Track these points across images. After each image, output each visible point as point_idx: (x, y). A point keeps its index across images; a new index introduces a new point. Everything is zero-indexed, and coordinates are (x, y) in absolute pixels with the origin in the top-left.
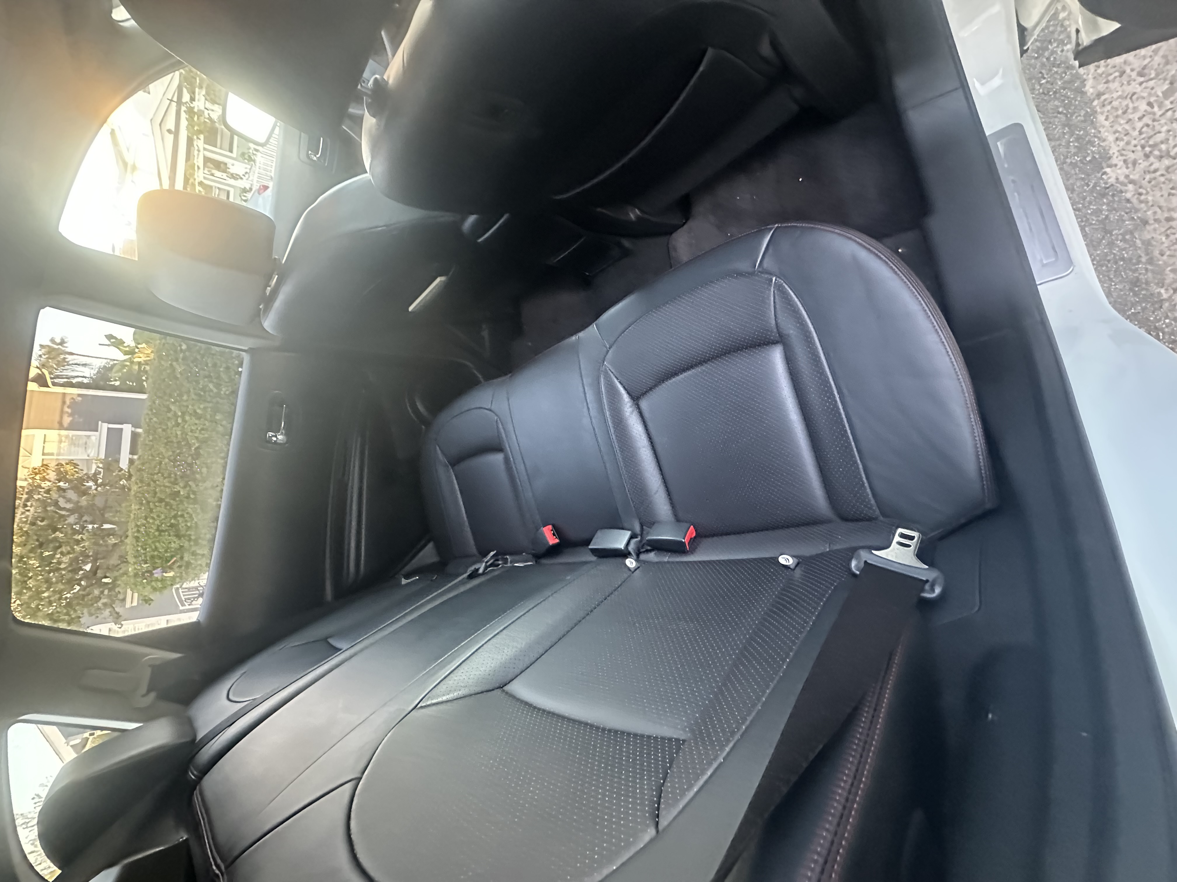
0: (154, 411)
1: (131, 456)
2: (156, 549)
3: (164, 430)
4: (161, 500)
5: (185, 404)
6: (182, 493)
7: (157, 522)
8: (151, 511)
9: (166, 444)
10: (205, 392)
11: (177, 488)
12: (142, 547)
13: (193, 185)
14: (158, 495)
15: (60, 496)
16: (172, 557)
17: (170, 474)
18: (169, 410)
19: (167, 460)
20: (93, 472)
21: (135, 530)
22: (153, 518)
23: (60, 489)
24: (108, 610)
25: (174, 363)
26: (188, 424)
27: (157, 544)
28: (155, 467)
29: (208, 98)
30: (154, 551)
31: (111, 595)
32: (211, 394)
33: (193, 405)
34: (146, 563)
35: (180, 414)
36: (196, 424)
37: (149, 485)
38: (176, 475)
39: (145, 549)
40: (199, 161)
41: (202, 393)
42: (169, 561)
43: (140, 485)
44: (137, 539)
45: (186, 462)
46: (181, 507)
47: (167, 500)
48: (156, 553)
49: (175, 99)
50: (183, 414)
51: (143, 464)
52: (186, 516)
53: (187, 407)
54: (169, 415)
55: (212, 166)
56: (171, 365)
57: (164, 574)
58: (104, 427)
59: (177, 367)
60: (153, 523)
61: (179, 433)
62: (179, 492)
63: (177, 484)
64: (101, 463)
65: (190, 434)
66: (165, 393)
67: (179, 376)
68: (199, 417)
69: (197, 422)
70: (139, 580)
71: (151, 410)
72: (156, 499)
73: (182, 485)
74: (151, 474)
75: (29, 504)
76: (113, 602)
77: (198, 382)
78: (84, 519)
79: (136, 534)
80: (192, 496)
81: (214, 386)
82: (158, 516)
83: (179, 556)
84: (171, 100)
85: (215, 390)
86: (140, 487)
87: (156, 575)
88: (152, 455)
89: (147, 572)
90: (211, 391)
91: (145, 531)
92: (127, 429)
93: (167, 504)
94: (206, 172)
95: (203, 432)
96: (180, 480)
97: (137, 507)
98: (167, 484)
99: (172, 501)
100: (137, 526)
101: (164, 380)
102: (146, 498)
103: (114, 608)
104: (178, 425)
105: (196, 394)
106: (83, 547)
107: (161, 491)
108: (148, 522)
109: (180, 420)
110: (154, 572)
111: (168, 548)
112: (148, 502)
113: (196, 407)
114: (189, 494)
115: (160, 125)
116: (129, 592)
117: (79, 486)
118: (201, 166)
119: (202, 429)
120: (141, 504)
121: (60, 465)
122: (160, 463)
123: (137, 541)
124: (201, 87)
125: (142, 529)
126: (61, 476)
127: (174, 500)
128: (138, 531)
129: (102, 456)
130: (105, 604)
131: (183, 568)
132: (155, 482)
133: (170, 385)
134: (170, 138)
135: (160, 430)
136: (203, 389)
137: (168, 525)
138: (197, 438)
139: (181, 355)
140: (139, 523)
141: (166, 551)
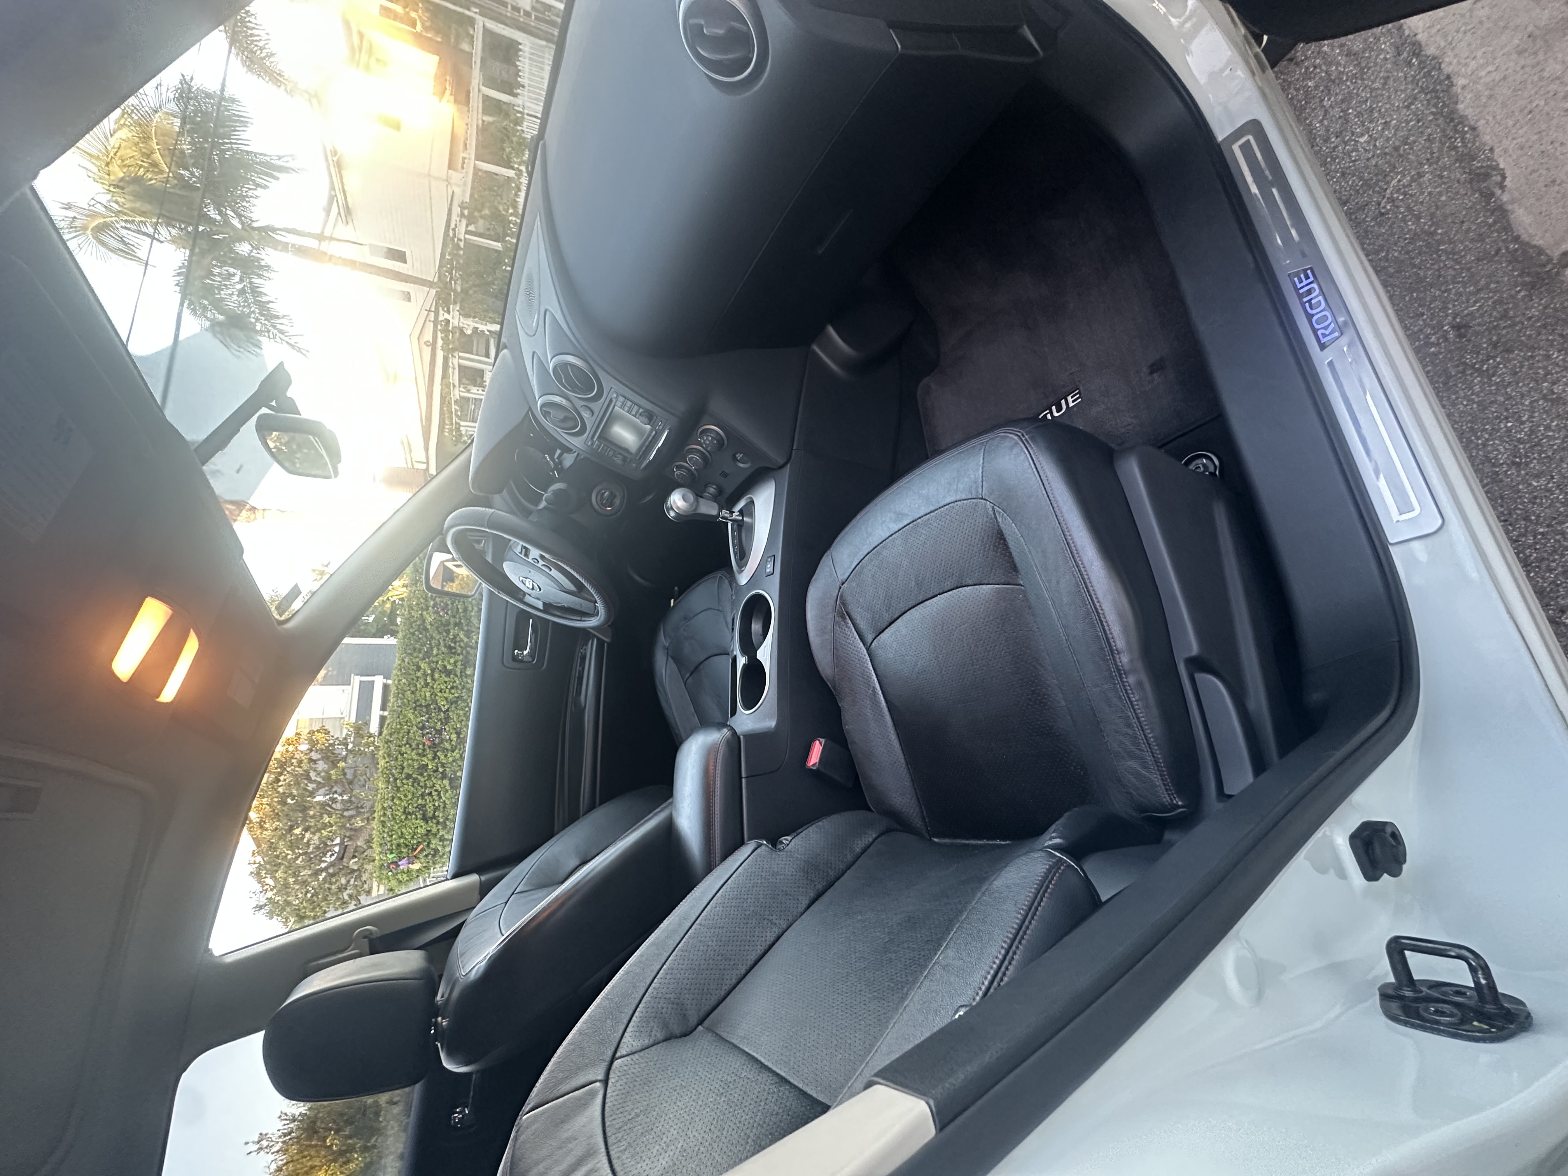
0: (403, 671)
1: (381, 713)
2: (402, 836)
3: (413, 693)
4: (408, 776)
5: (435, 659)
6: (430, 767)
7: (404, 804)
8: (398, 788)
9: (415, 709)
10: (455, 643)
11: (425, 761)
12: (388, 833)
13: (450, 403)
14: (406, 770)
15: (311, 768)
16: (419, 843)
17: (418, 745)
18: (419, 668)
19: (415, 728)
20: (344, 736)
21: (381, 813)
22: (400, 799)
23: (311, 760)
24: (354, 902)
25: (425, 613)
26: (437, 682)
27: (404, 830)
28: (403, 737)
29: (462, 312)
30: (400, 838)
31: (356, 886)
32: (462, 644)
33: (443, 660)
34: (391, 853)
35: (429, 672)
36: (446, 682)
37: (397, 759)
38: (424, 744)
39: (392, 836)
40: (455, 378)
41: (453, 645)
42: (416, 849)
43: (387, 760)
44: (383, 823)
45: (435, 729)
46: (429, 784)
47: (414, 776)
48: (402, 841)
49: (433, 309)
50: (433, 670)
51: (391, 735)
52: (434, 793)
53: (437, 662)
54: (419, 674)
55: (467, 382)
56: (421, 615)
57: (410, 866)
58: (356, 680)
59: (428, 616)
60: (400, 805)
61: (428, 694)
62: (427, 765)
63: (424, 756)
64: (352, 727)
65: (439, 694)
66: (415, 649)
67: (429, 627)
68: (448, 673)
69: (446, 679)
70: (385, 872)
71: (401, 670)
72: (403, 776)
73: (430, 756)
74: (400, 746)
75: (282, 778)
76: (359, 893)
77: (448, 632)
78: (334, 790)
79: (382, 818)
80: (441, 770)
81: (465, 635)
82: (405, 796)
83: (426, 843)
84: (430, 311)
85: (466, 640)
86: (387, 762)
87: (401, 867)
88: (400, 724)
89: (392, 863)
90: (462, 640)
91: (392, 815)
92: (379, 681)
93: (415, 779)
94: (462, 389)
95: (453, 691)
96: (428, 751)
97: (383, 786)
98: (415, 757)
99: (419, 777)
100: (384, 808)
101: (413, 634)
102: (393, 775)
103: (359, 900)
104: (427, 684)
105: (445, 646)
106: (330, 832)
107: (409, 765)
108: (395, 804)
109: (429, 680)
110: (400, 863)
111: (415, 833)
112: (396, 779)
113: (446, 663)
114: (437, 767)
115: (419, 338)
116: (375, 884)
117: (330, 756)
118: (457, 384)
119: (452, 688)
120: (388, 782)
121: (312, 733)
122: (408, 733)
123: (383, 826)
124: (455, 303)
125: (388, 813)
126: (313, 743)
127: (421, 774)
128: (385, 814)
129: (353, 719)
130: (350, 896)
131: (430, 857)
132: (402, 755)
133: (420, 639)
134: (427, 351)
135: (409, 692)
136: (454, 640)
137: (415, 805)
138: (446, 698)
139: (432, 603)
140: (386, 805)
141: (413, 838)
